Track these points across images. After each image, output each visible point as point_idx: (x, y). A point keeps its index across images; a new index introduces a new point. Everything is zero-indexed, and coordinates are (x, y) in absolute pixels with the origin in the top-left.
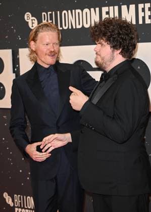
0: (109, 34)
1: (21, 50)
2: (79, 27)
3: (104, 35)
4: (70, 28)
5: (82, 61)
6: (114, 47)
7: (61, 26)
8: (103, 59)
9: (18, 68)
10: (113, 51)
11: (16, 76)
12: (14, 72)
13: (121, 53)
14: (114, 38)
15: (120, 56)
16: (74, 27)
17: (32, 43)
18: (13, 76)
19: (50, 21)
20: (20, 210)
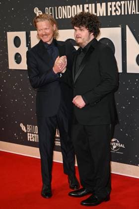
1: (32, 32)
2: (69, 17)
4: (63, 18)
9: (30, 44)
10: (90, 34)
11: (29, 49)
12: (27, 46)
16: (66, 17)
18: (27, 49)
19: (50, 13)
20: (31, 134)
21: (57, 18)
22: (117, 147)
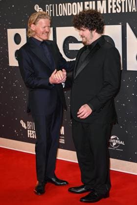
0: (86, 23)
2: (69, 14)
3: (83, 24)
4: (64, 15)
5: (71, 37)
6: (92, 30)
7: (58, 14)
8: (86, 39)
13: (97, 31)
14: (90, 24)
15: (97, 34)
16: (66, 15)
17: (33, 25)
20: (31, 131)
21: (57, 15)
22: (117, 144)
